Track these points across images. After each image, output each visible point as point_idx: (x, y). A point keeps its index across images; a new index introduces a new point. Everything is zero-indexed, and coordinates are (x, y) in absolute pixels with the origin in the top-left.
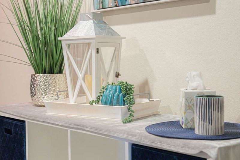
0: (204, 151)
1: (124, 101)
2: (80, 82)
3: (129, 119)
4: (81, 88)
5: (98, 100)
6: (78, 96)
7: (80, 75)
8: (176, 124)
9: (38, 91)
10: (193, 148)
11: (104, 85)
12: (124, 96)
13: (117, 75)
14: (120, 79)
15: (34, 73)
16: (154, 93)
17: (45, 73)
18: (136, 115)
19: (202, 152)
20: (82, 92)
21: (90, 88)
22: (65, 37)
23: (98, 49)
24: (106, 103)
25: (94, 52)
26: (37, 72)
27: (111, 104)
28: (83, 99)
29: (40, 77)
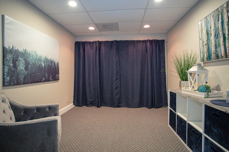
0: (228, 111)
1: (206, 91)
2: (193, 84)
3: (207, 97)
4: (193, 86)
5: (198, 90)
6: (192, 88)
7: (193, 82)
8: (224, 101)
9: (182, 86)
10: (224, 110)
11: (200, 85)
12: (206, 90)
13: (207, 83)
14: (208, 84)
15: (181, 80)
16: (222, 89)
17: (184, 80)
18: (210, 96)
19: (226, 111)
20: (193, 87)
21: (196, 86)
22: (189, 71)
23: (198, 75)
24: (200, 91)
25: (197, 76)
26: (182, 80)
27: (201, 92)
28: (194, 89)
29: (182, 82)
